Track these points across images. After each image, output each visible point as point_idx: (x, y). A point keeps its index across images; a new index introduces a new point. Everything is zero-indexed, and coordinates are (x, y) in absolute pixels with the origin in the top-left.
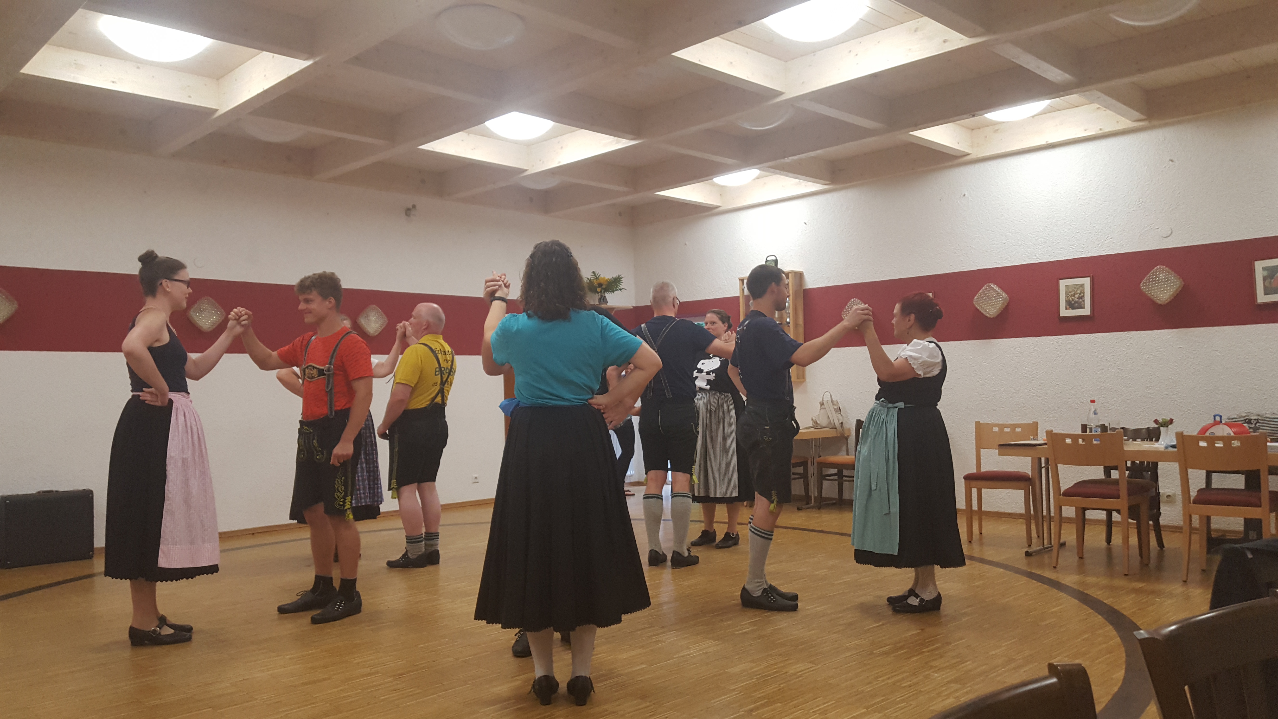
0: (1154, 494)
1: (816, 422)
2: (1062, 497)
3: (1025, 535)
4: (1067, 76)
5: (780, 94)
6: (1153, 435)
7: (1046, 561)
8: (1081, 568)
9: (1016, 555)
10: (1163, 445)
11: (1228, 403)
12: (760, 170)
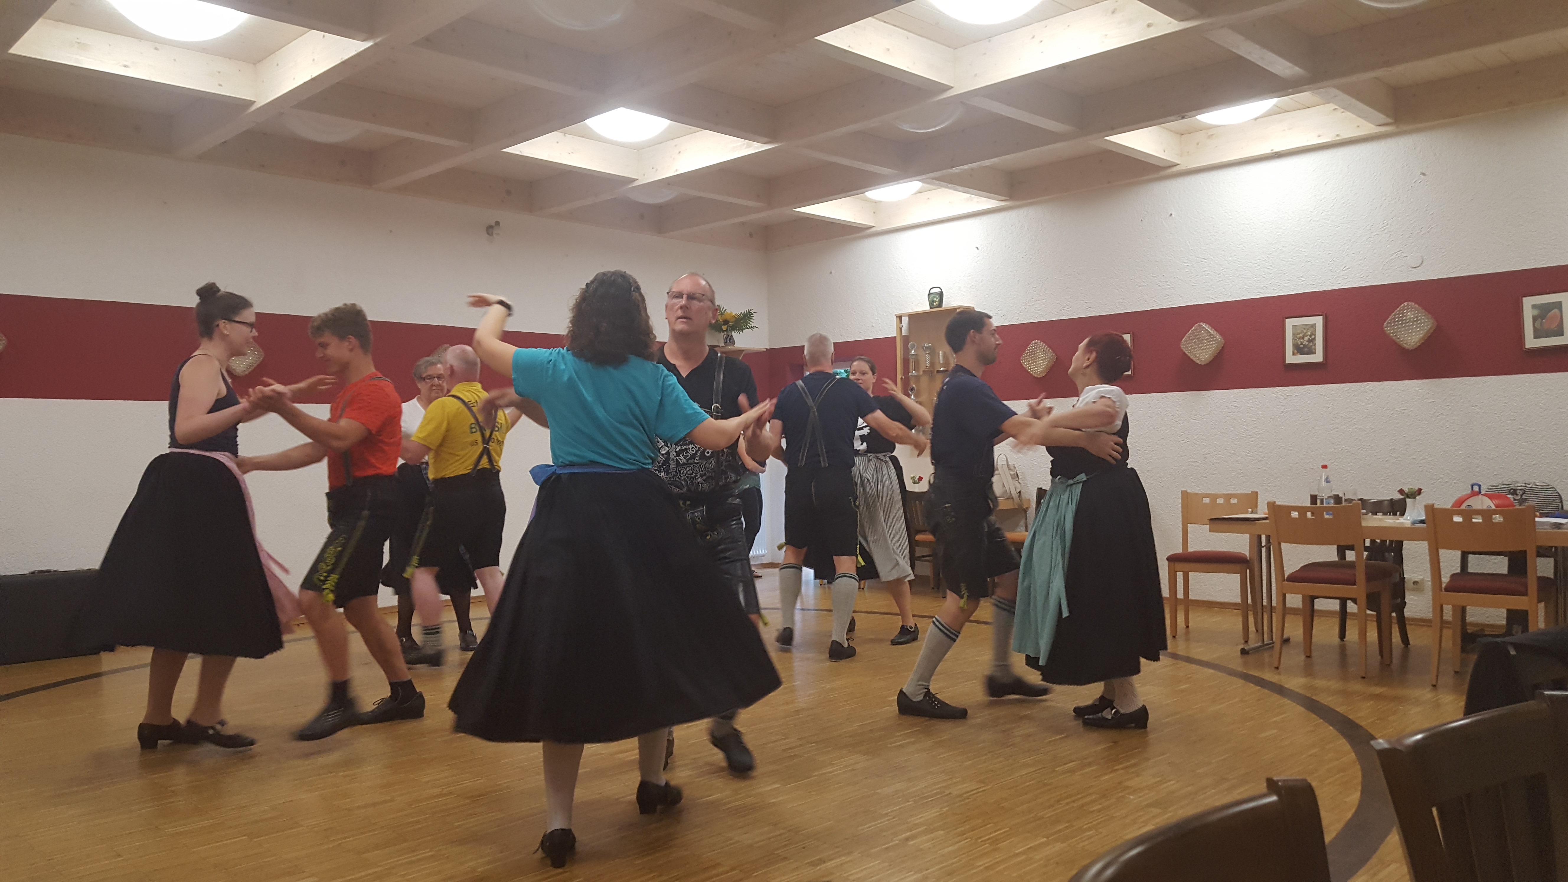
0: (1398, 580)
2: (1286, 582)
3: (1241, 629)
4: (1297, 70)
5: (947, 88)
6: (1397, 507)
7: (1267, 660)
8: (1309, 669)
9: (1230, 653)
10: (1409, 520)
11: (1489, 469)
12: (922, 182)
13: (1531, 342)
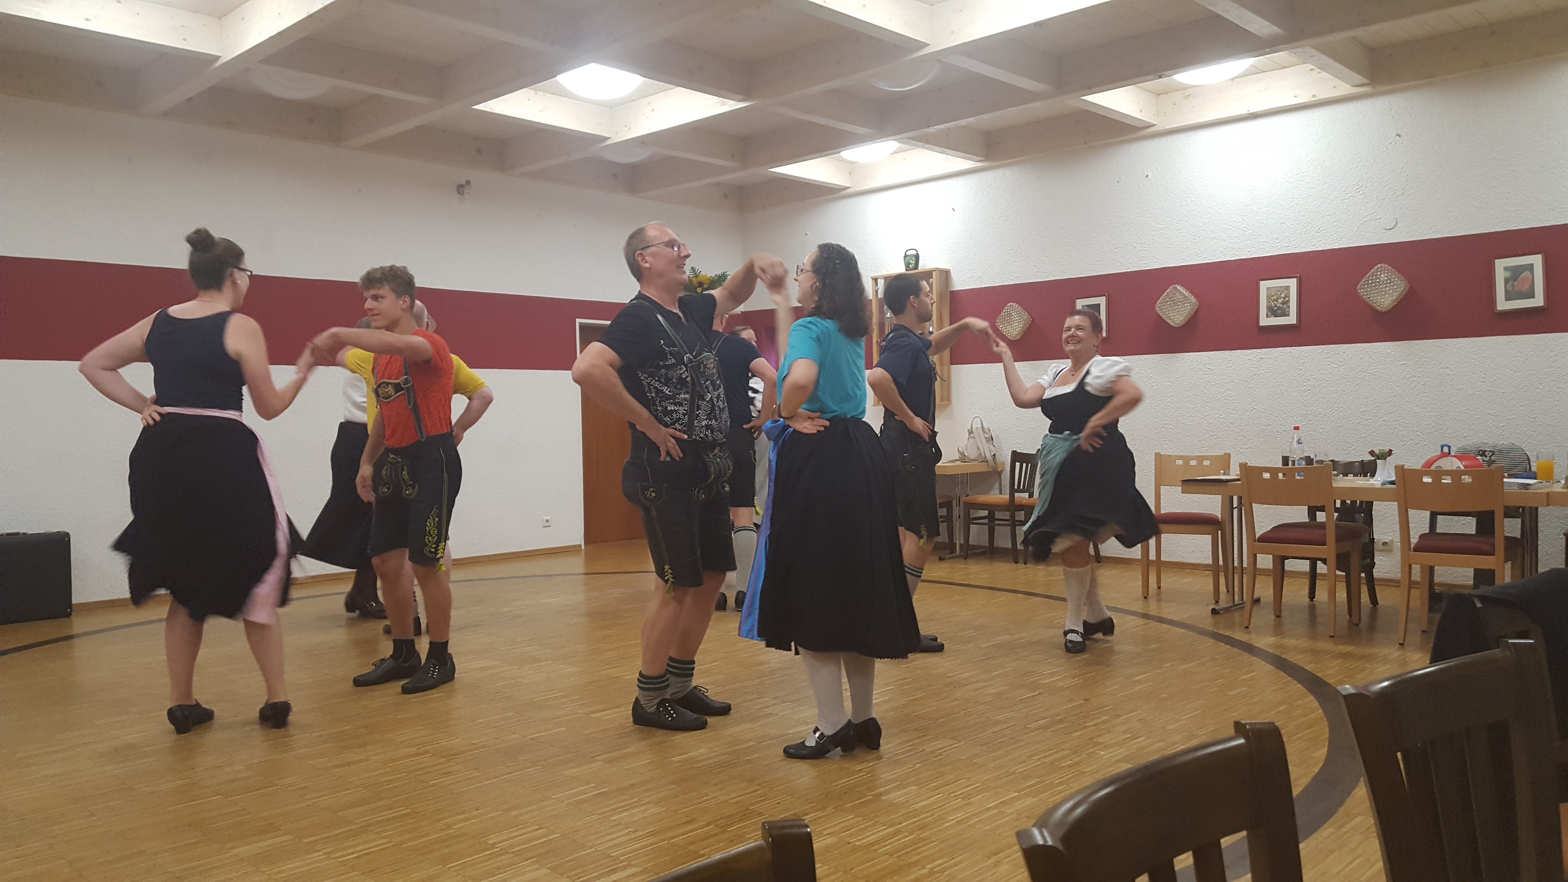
0: (1367, 540)
1: (962, 454)
2: (1257, 543)
3: (1212, 590)
4: (1275, 29)
5: (924, 45)
6: (1367, 469)
7: (1237, 619)
8: (1278, 628)
9: (1201, 613)
10: (1379, 481)
11: (1459, 431)
12: (898, 142)
13: (1502, 304)
